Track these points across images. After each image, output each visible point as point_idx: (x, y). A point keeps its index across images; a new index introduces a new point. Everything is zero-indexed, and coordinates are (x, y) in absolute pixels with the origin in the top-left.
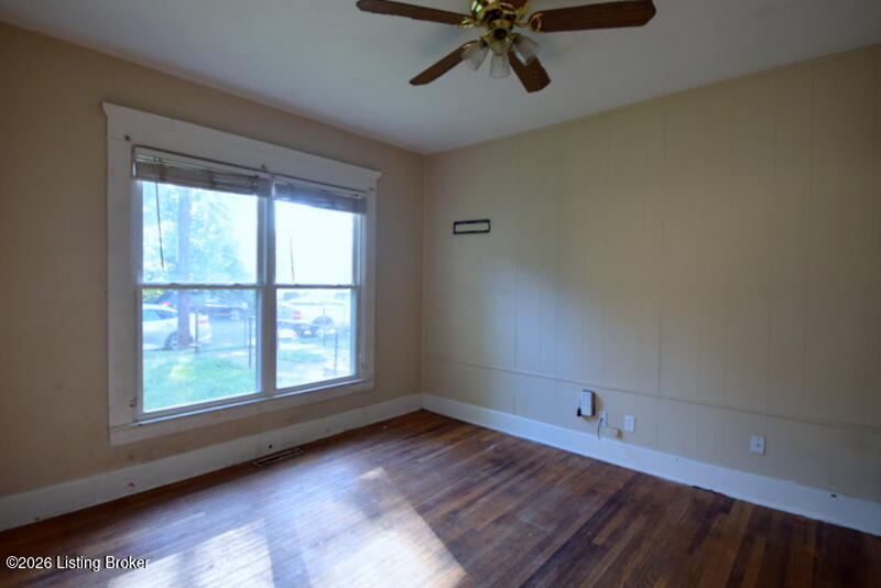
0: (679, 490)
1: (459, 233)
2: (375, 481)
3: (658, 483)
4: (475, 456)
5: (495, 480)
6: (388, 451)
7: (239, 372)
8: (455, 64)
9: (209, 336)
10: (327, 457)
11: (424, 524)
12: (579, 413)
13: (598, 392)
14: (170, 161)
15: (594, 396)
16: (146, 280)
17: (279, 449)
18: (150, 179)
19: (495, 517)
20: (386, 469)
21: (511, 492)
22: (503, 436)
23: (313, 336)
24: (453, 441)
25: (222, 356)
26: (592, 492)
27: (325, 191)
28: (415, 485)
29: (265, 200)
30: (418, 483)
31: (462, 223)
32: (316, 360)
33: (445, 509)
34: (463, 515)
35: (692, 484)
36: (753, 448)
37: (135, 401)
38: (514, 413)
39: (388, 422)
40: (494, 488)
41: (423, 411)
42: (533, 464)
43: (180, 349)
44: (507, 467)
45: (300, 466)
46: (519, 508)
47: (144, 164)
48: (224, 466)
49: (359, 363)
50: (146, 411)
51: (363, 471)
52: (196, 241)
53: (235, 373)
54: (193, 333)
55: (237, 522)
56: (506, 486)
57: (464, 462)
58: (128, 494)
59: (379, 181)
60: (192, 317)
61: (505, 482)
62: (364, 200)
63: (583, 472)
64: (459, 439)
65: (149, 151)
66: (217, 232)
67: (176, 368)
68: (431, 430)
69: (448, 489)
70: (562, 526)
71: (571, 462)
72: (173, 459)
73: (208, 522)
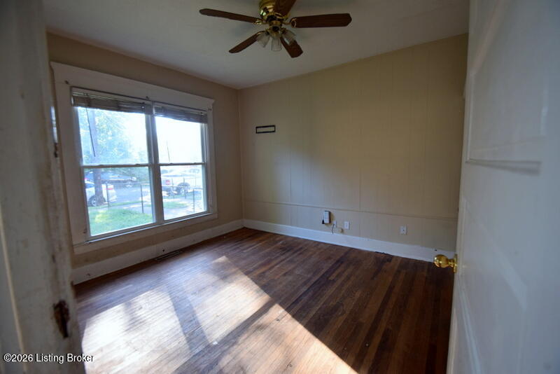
0: (369, 253)
1: (259, 133)
2: (223, 263)
3: (360, 251)
4: (273, 247)
5: (283, 257)
6: (228, 248)
7: (137, 216)
8: (253, 43)
9: (115, 197)
10: (195, 254)
11: (249, 279)
12: (323, 223)
13: (331, 211)
14: (93, 95)
15: (330, 213)
16: (84, 163)
17: (167, 252)
18: (82, 106)
19: (283, 273)
20: (227, 257)
21: (291, 261)
22: (287, 237)
23: (179, 193)
24: (261, 241)
25: (125, 208)
26: (329, 258)
27: (182, 110)
28: (243, 263)
29: (150, 116)
30: (244, 262)
31: (260, 127)
32: (182, 207)
33: (258, 272)
34: (267, 274)
35: (375, 251)
36: (402, 232)
37: (86, 229)
38: (291, 225)
39: (226, 235)
40: (282, 261)
41: (244, 228)
42: (301, 248)
43: (97, 206)
44: (288, 251)
45: (181, 259)
46: (294, 268)
47: (77, 97)
48: (138, 262)
49: (208, 205)
50: (92, 235)
51: (215, 259)
52: (101, 141)
53: (134, 217)
54: (105, 195)
55: (151, 287)
56: (288, 259)
57: (268, 250)
58: (87, 279)
59: (213, 105)
60: (104, 186)
61: (288, 257)
62: (206, 115)
63: (325, 250)
64: (263, 240)
65: (82, 90)
66: (113, 136)
67: (97, 216)
68: (249, 237)
69: (260, 263)
70: (315, 274)
71: (319, 247)
72: (111, 259)
73: (135, 288)
